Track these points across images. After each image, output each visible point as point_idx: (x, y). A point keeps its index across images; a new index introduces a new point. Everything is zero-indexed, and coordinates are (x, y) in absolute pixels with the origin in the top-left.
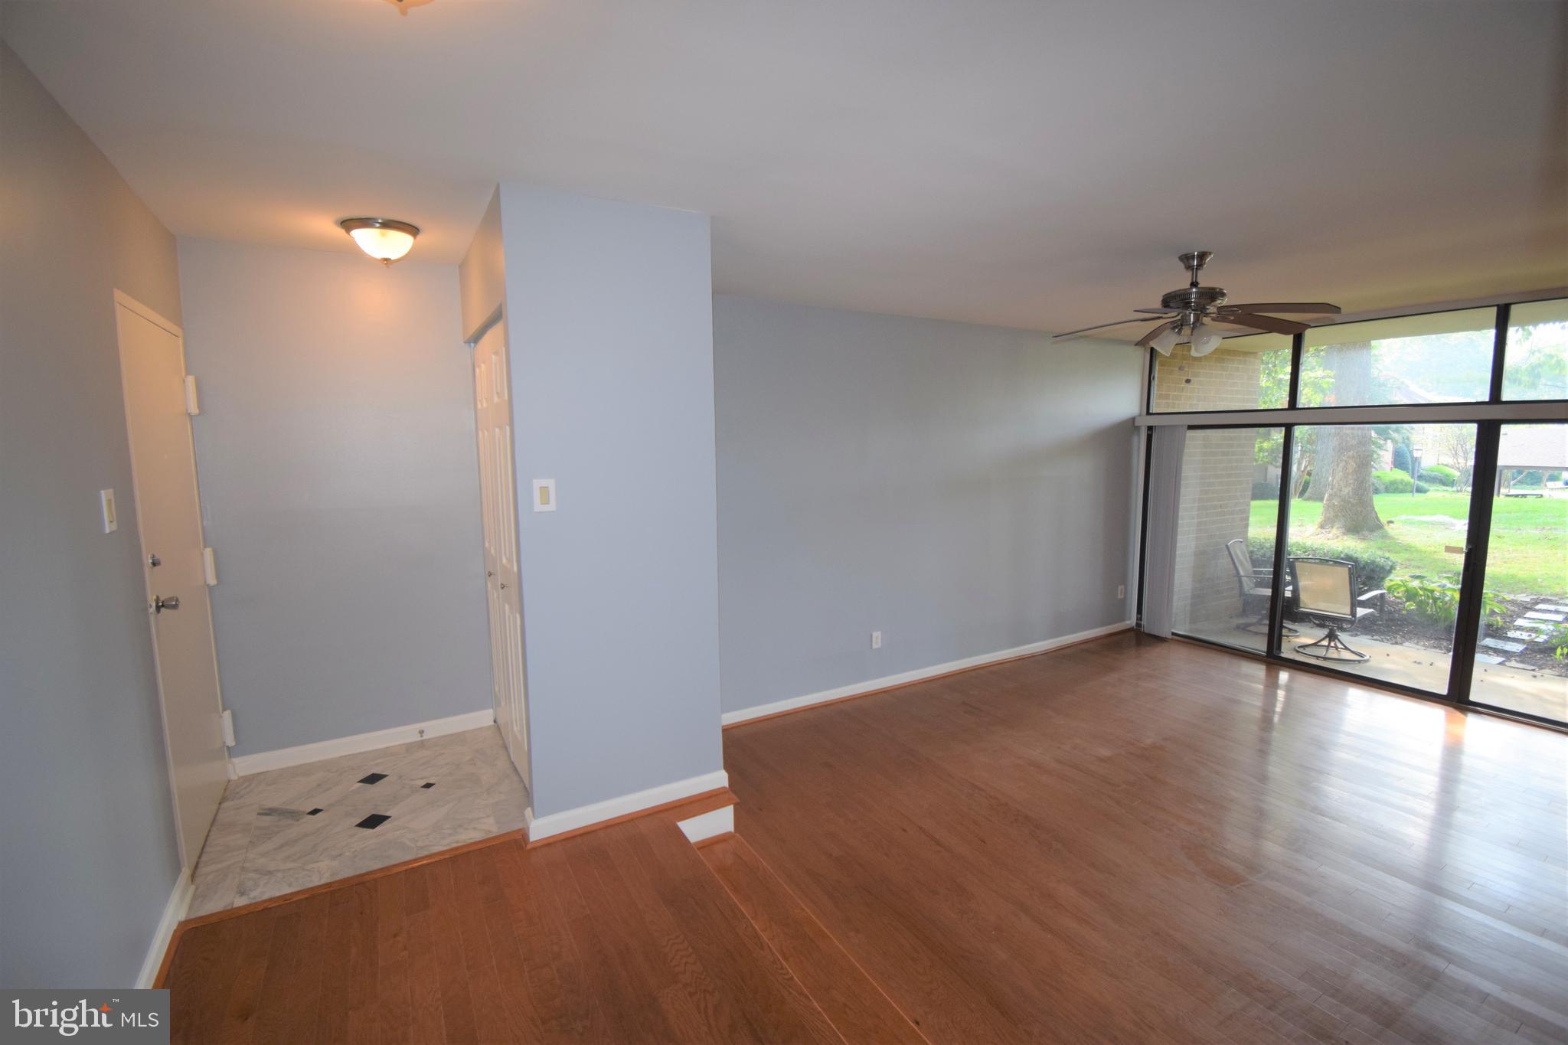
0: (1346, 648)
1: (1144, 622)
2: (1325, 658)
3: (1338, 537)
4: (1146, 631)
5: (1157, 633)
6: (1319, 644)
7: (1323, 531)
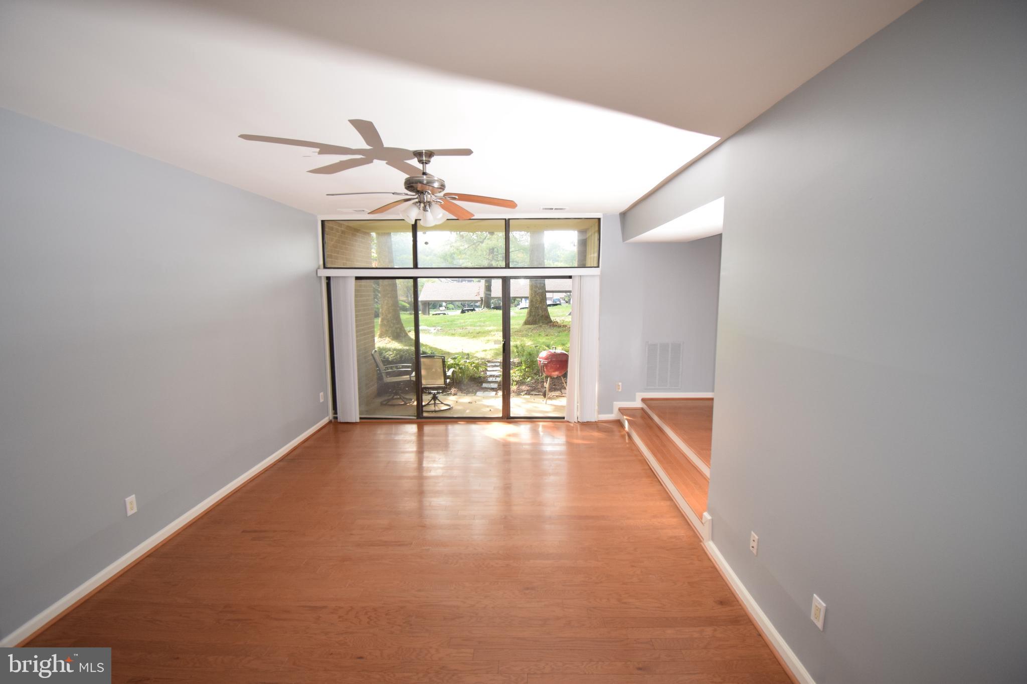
0: (442, 403)
1: (339, 415)
2: (435, 411)
3: (390, 342)
4: (342, 421)
5: (349, 421)
6: (430, 403)
7: (382, 339)
